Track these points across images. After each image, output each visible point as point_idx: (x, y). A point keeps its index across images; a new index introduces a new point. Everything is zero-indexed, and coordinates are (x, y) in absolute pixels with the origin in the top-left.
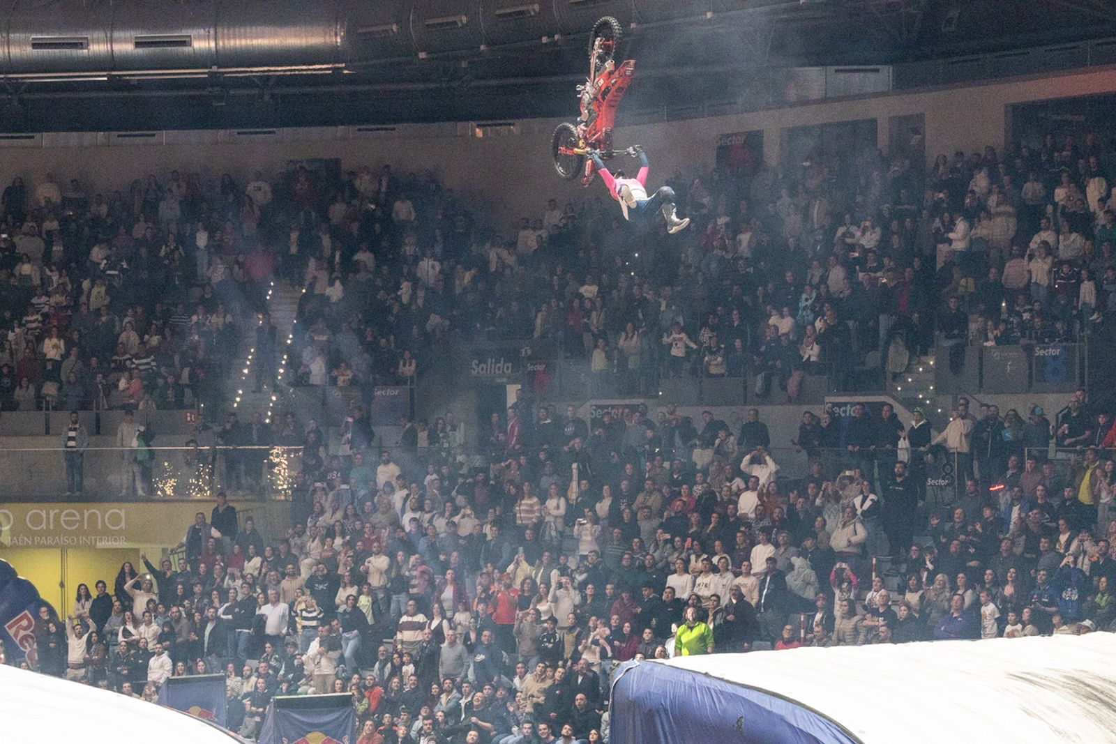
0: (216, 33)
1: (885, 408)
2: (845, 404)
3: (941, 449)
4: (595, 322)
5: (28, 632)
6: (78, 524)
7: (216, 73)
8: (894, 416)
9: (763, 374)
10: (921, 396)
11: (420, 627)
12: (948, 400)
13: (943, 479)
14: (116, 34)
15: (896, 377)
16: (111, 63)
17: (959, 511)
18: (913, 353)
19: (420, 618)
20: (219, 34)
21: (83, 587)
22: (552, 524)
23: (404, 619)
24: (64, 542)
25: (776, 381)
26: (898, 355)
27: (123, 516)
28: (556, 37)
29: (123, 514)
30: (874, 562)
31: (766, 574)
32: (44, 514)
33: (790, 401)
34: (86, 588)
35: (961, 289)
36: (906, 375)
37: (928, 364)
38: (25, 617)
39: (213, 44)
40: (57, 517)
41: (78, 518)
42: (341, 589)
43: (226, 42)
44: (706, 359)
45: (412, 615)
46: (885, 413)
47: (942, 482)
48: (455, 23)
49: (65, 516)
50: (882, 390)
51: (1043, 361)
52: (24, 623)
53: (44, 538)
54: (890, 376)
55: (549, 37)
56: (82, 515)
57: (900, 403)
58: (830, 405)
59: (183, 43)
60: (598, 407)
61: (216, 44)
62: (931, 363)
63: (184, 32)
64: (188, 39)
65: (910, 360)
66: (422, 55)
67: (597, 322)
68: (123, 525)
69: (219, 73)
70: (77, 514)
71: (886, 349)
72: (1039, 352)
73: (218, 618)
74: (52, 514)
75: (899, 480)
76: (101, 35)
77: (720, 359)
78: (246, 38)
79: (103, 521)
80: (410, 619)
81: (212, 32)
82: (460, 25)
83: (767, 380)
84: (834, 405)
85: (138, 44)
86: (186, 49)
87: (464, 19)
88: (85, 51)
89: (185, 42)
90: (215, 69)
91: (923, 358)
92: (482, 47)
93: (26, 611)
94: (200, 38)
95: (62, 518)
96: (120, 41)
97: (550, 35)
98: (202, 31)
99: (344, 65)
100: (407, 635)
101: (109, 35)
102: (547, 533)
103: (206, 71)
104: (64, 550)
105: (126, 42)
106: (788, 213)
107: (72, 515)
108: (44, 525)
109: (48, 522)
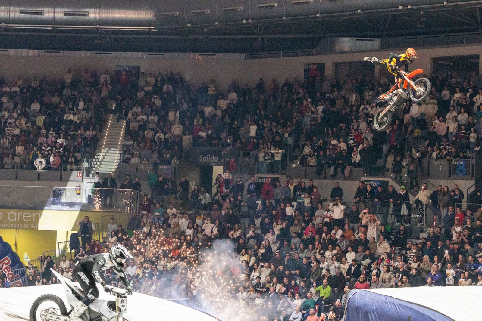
5: (8, 266)
6: (30, 219)
7: (99, 28)
9: (334, 167)
14: (56, 10)
16: (54, 22)
20: (101, 12)
24: (24, 227)
25: (339, 170)
28: (250, 21)
29: (50, 216)
32: (16, 214)
33: (345, 178)
38: (7, 259)
39: (97, 16)
40: (21, 215)
41: (31, 217)
43: (103, 15)
44: (308, 159)
48: (205, 12)
52: (6, 261)
53: (15, 225)
55: (246, 20)
56: (32, 216)
59: (85, 15)
61: (99, 16)
63: (86, 10)
64: (87, 13)
66: (189, 25)
68: (50, 221)
74: (19, 214)
76: (50, 9)
77: (314, 160)
78: (112, 14)
79: (41, 219)
81: (98, 10)
82: (207, 13)
83: (335, 169)
85: (65, 14)
86: (86, 17)
87: (209, 11)
88: (43, 16)
90: (98, 26)
92: (216, 23)
93: (7, 256)
94: (92, 13)
95: (24, 216)
96: (58, 12)
98: (93, 10)
99: (153, 28)
101: (53, 10)
103: (94, 27)
105: (60, 12)
106: (338, 99)
107: (29, 215)
108: (15, 219)
109: (17, 217)
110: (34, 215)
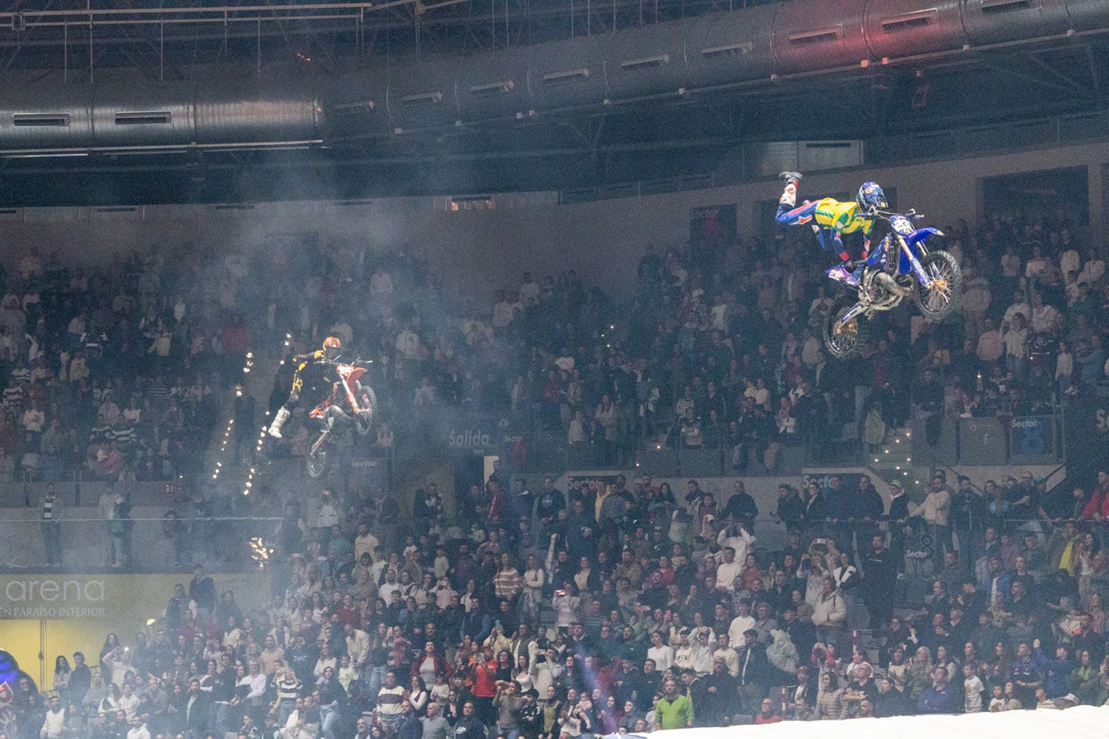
0: (195, 110)
1: (863, 479)
2: (823, 476)
3: (919, 521)
4: (572, 395)
5: (7, 704)
6: (57, 595)
7: (196, 149)
8: (871, 488)
9: (740, 446)
10: (898, 468)
11: (398, 700)
12: (926, 472)
13: (923, 550)
14: (97, 112)
15: (874, 449)
16: (93, 139)
17: (937, 584)
18: (889, 425)
19: (399, 690)
20: (199, 111)
21: (61, 659)
22: (530, 595)
23: (384, 691)
24: (43, 613)
25: (752, 454)
26: (875, 426)
27: (102, 589)
28: (531, 113)
29: (102, 584)
30: (855, 635)
31: (747, 647)
32: (23, 585)
33: (768, 473)
34: (65, 659)
35: (936, 361)
36: (883, 447)
37: (905, 436)
38: (4, 688)
39: (192, 121)
41: (58, 589)
42: (319, 661)
43: (205, 119)
44: (683, 430)
45: (391, 688)
46: (863, 485)
47: (920, 554)
48: (431, 99)
49: (45, 587)
50: (860, 462)
51: (1020, 433)
52: (4, 695)
53: (23, 609)
54: (866, 447)
55: (524, 113)
56: (61, 585)
57: (878, 474)
58: (808, 477)
59: (163, 120)
60: (576, 479)
61: (195, 121)
62: (908, 435)
63: (164, 109)
64: (167, 116)
65: (886, 431)
66: (398, 131)
67: (575, 393)
68: (102, 597)
69: (199, 148)
70: (57, 587)
71: (862, 423)
72: (1016, 424)
73: (199, 691)
74: (31, 584)
75: (878, 552)
76: (82, 112)
77: (696, 431)
78: (224, 114)
79: (82, 593)
80: (389, 692)
81: (191, 109)
82: (435, 101)
83: (744, 451)
84: (812, 476)
85: (118, 121)
86: (167, 126)
87: (439, 95)
88: (67, 128)
89: (164, 118)
90: (194, 145)
91: (900, 430)
92: (458, 123)
93: (5, 683)
94: (178, 115)
95: (42, 589)
96: (102, 118)
97: (525, 112)
98: (181, 107)
99: (321, 141)
100: (387, 708)
101: (90, 112)
102: (525, 605)
103: (186, 146)
104: (43, 620)
105: (106, 118)
106: (763, 286)
107: (52, 586)
108: (24, 597)
109: (28, 594)
110: (66, 585)
